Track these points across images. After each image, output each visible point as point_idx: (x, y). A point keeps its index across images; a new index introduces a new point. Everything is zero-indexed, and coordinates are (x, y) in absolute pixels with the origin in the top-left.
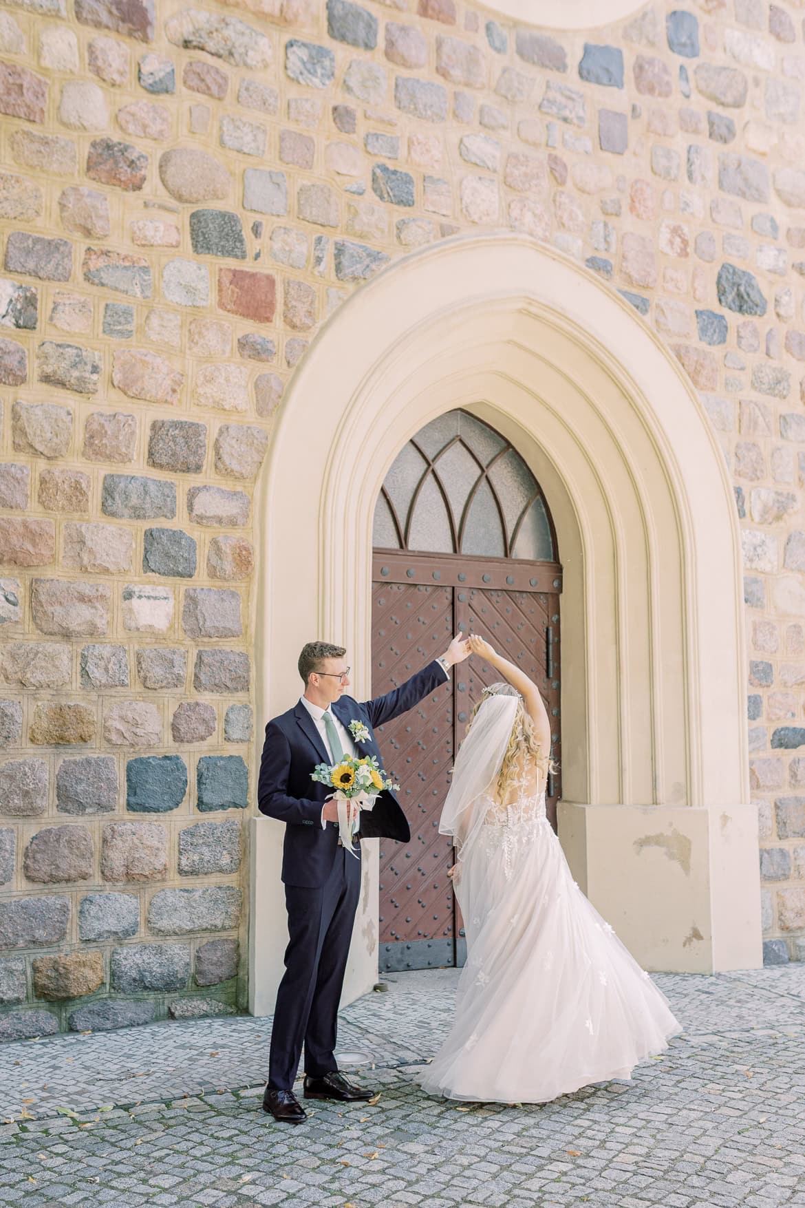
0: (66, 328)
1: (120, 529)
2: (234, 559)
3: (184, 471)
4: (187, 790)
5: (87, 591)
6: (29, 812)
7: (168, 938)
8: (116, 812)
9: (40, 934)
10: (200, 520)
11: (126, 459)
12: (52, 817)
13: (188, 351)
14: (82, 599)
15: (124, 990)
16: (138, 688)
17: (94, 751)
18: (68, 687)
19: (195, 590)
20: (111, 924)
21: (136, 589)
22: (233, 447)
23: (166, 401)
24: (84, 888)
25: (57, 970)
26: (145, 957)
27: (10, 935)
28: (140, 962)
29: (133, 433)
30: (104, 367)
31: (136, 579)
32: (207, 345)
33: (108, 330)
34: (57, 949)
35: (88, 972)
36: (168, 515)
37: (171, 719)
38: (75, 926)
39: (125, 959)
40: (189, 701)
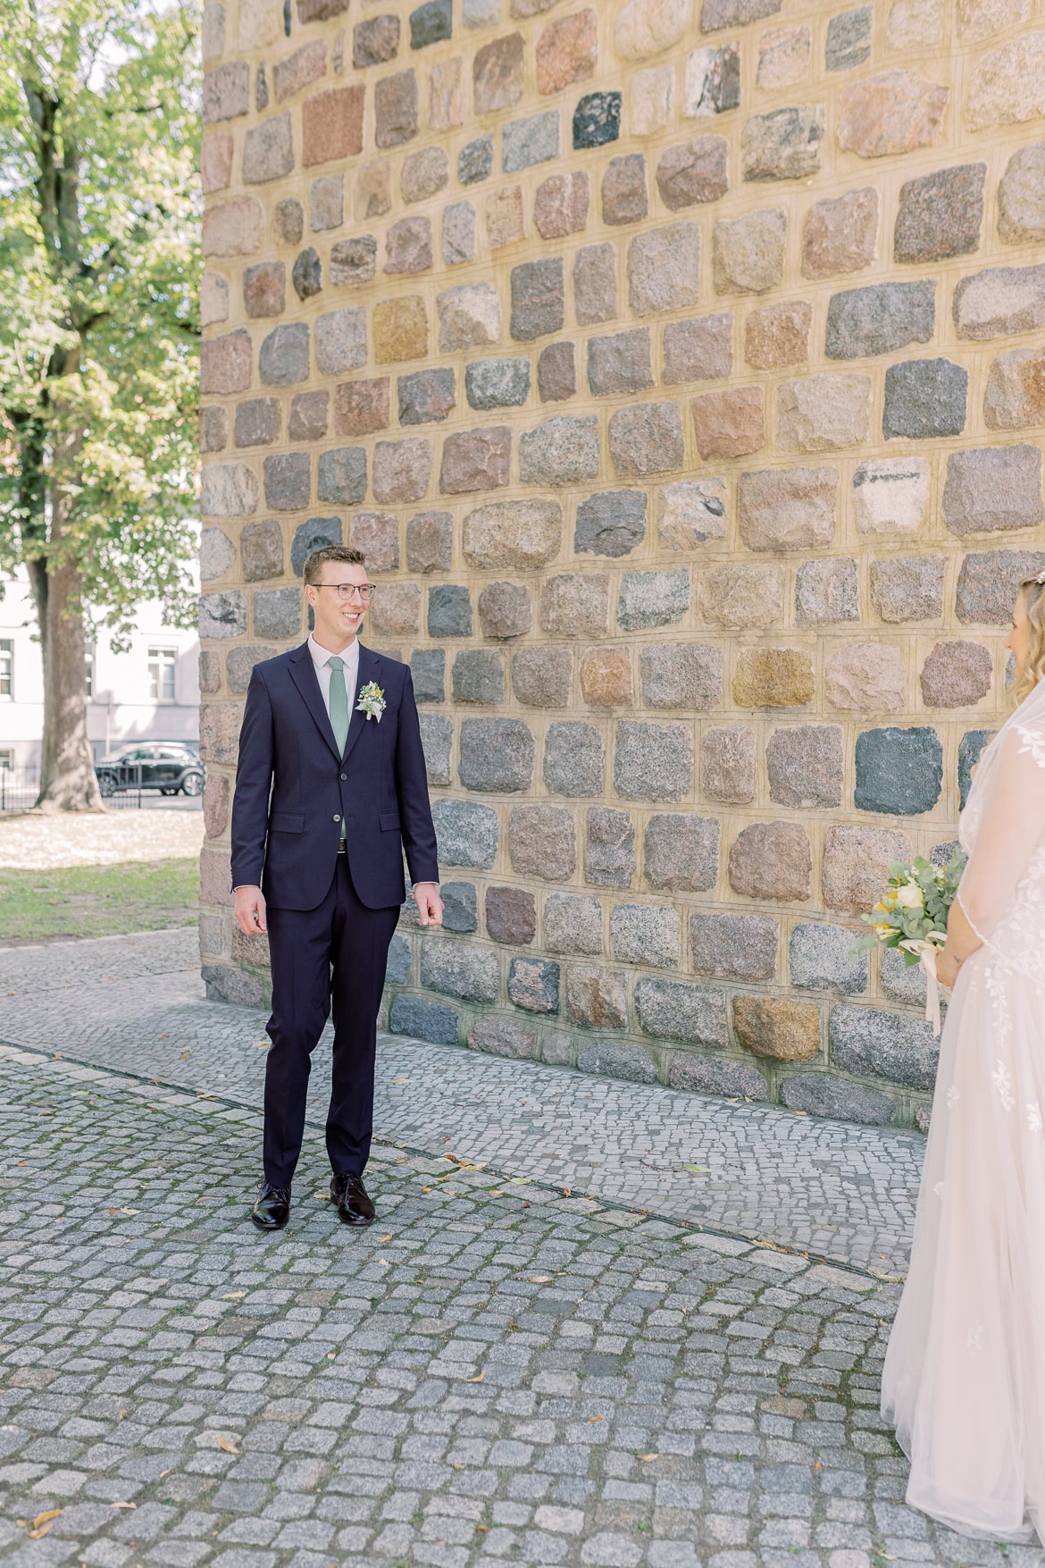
0: (776, 85)
1: (849, 377)
2: (1027, 388)
3: (948, 255)
4: (943, 783)
5: (802, 479)
6: (732, 798)
7: (909, 1007)
8: (842, 808)
9: (739, 963)
10: (971, 332)
11: (861, 262)
12: (764, 809)
13: (955, 43)
14: (798, 494)
15: (846, 1067)
16: (872, 622)
17: (814, 718)
18: (779, 626)
19: (961, 454)
20: (825, 969)
21: (870, 468)
22: (1028, 186)
23: (921, 145)
24: (798, 913)
25: (759, 1017)
26: (873, 1028)
27: (708, 958)
28: (865, 1032)
29: (868, 217)
30: (827, 125)
31: (874, 451)
32: (985, 15)
33: (836, 61)
34: (764, 989)
35: (796, 1029)
36: (921, 336)
37: (920, 669)
38: (784, 962)
39: (845, 1024)
40: (948, 640)
